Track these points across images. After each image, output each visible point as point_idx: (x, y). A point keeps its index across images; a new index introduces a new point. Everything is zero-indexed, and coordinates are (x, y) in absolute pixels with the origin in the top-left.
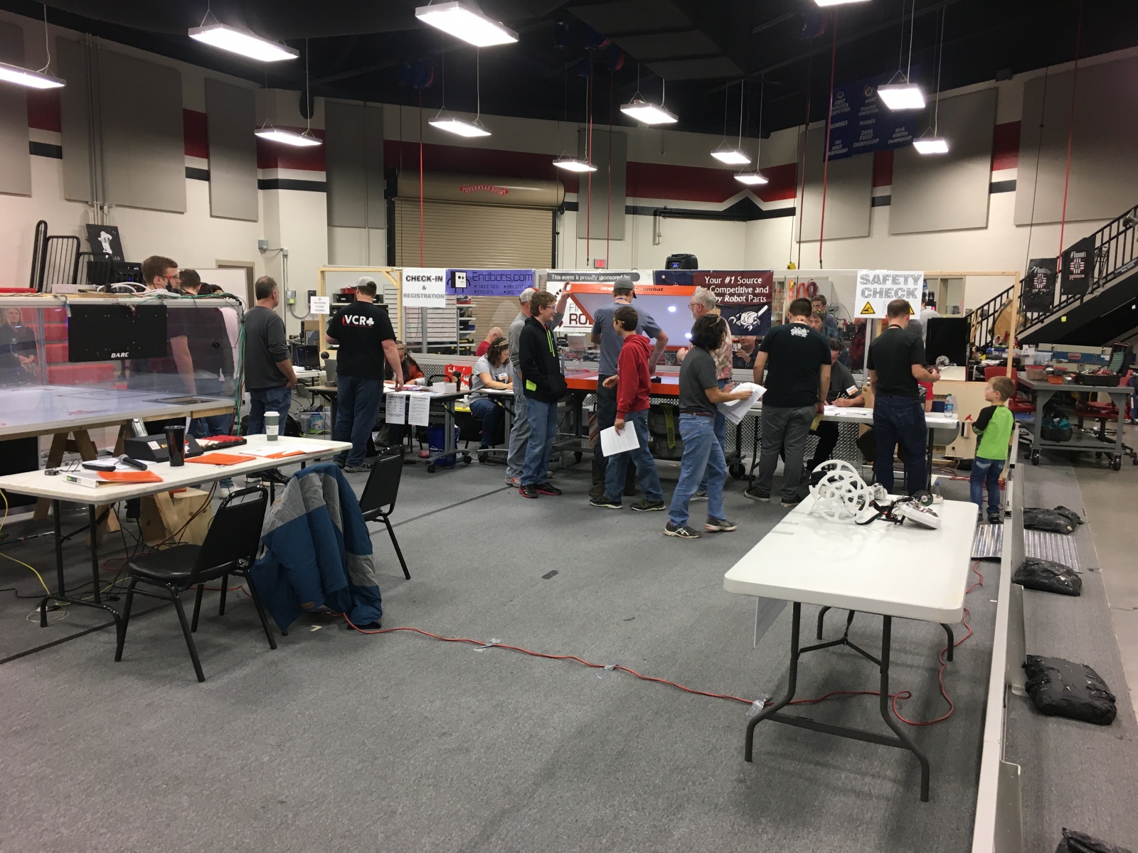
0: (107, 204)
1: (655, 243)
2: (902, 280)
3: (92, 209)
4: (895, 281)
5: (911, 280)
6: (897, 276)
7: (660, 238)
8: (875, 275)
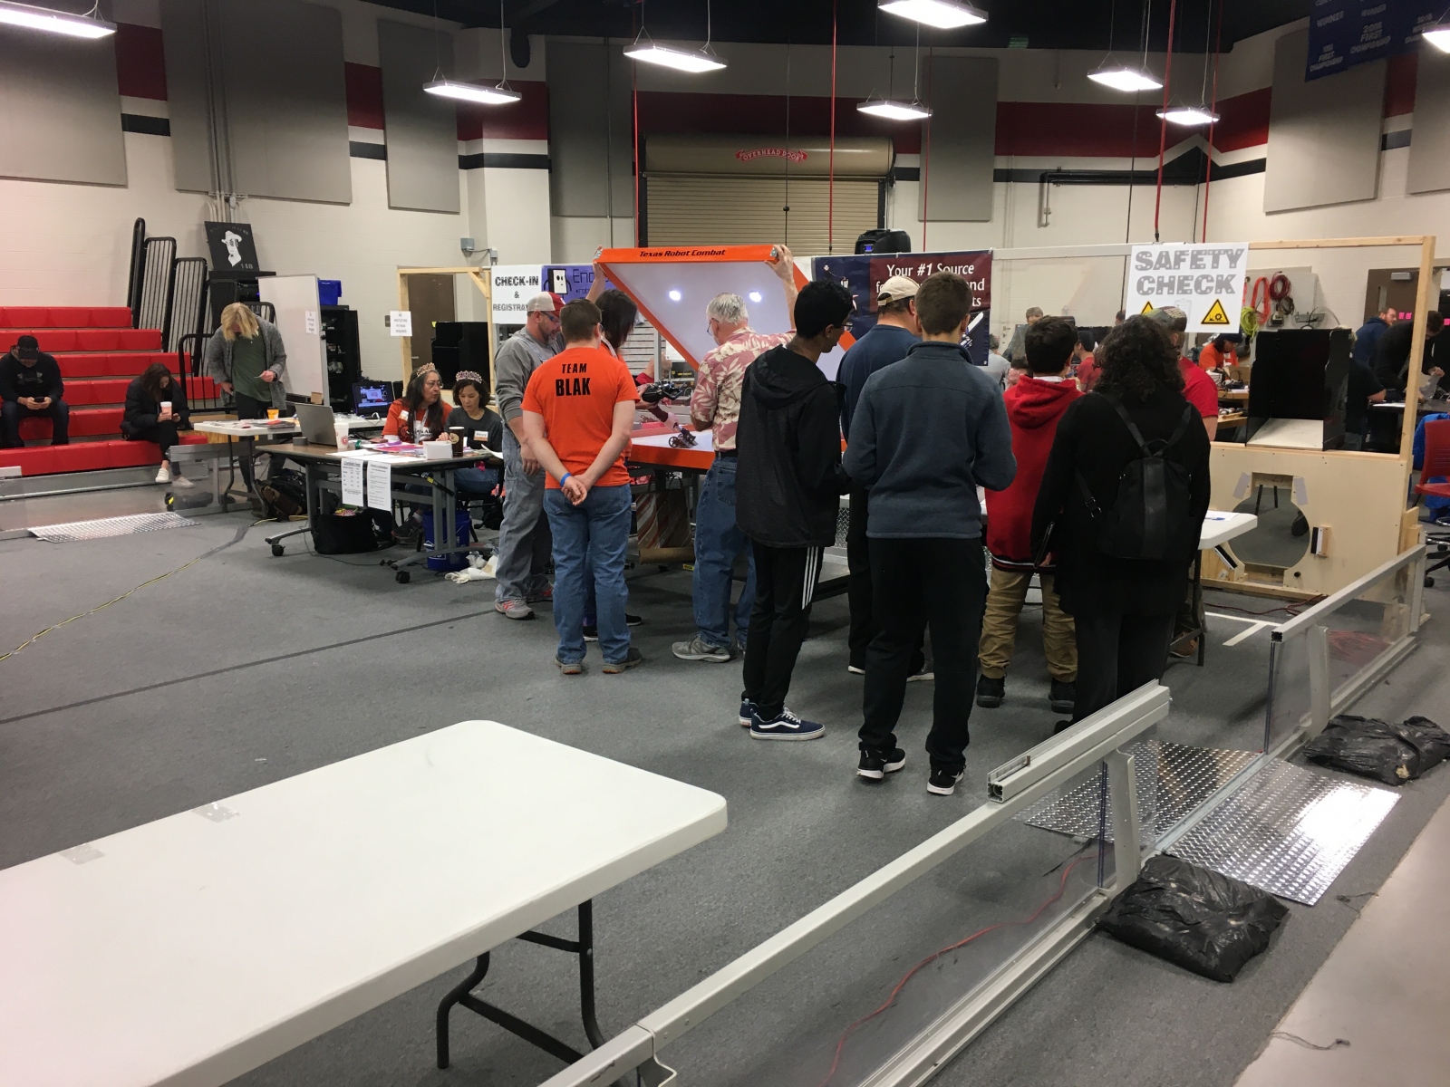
0: (234, 194)
1: (1040, 225)
2: (1208, 260)
3: (215, 201)
4: (1196, 262)
5: (1224, 260)
6: (1199, 252)
7: (1049, 216)
8: (1161, 253)
